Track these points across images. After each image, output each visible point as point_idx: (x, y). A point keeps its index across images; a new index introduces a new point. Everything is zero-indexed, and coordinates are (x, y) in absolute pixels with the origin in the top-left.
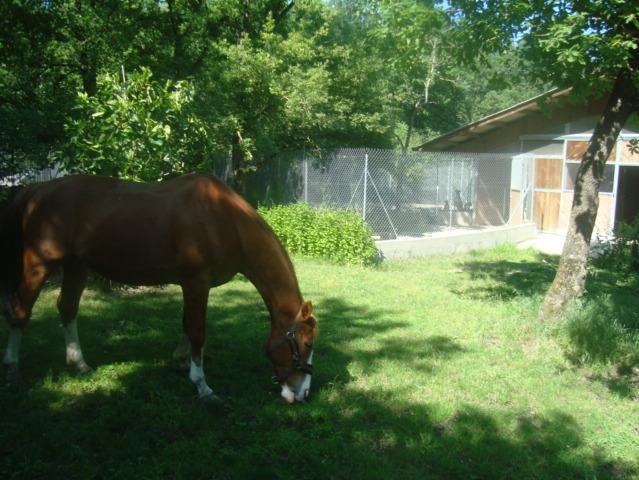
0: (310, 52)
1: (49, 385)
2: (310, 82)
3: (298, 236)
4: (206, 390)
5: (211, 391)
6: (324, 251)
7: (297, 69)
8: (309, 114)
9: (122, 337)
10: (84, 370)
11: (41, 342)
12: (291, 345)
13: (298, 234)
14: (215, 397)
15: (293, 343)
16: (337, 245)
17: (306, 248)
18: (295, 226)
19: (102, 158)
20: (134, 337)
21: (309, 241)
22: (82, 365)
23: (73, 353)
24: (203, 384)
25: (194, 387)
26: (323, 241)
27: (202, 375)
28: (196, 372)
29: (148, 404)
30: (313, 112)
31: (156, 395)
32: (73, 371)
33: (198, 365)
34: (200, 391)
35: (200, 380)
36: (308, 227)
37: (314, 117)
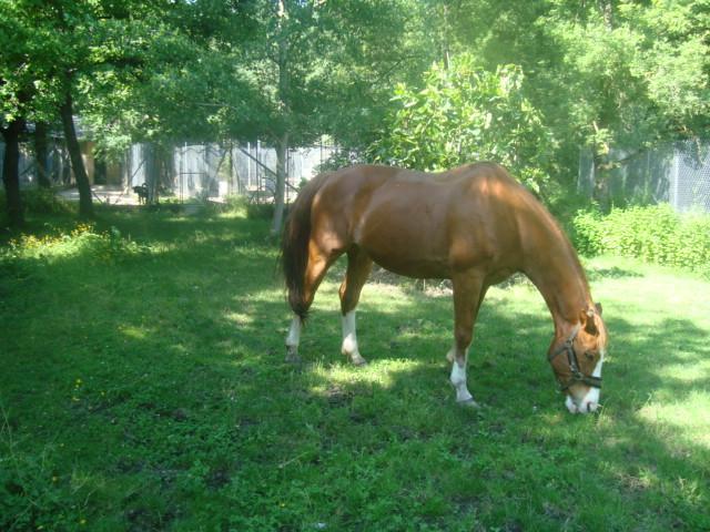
0: (686, 22)
1: (320, 371)
2: (681, 60)
3: (655, 244)
4: (464, 395)
5: (470, 396)
6: (686, 262)
7: (665, 45)
8: (677, 99)
9: (414, 335)
10: (357, 361)
11: (334, 332)
12: (568, 353)
13: (656, 240)
14: (474, 403)
15: (571, 351)
16: (703, 256)
17: (665, 257)
18: (653, 231)
19: (417, 148)
20: (425, 337)
21: (668, 249)
22: (356, 357)
23: (349, 344)
24: (464, 386)
25: (453, 389)
26: (685, 250)
27: (464, 377)
28: (458, 374)
29: (401, 401)
30: (682, 96)
31: (411, 392)
32: (346, 360)
33: (461, 366)
34: (458, 394)
35: (460, 383)
36: (669, 232)
37: (682, 102)
